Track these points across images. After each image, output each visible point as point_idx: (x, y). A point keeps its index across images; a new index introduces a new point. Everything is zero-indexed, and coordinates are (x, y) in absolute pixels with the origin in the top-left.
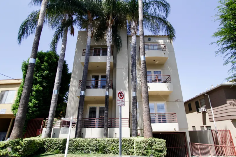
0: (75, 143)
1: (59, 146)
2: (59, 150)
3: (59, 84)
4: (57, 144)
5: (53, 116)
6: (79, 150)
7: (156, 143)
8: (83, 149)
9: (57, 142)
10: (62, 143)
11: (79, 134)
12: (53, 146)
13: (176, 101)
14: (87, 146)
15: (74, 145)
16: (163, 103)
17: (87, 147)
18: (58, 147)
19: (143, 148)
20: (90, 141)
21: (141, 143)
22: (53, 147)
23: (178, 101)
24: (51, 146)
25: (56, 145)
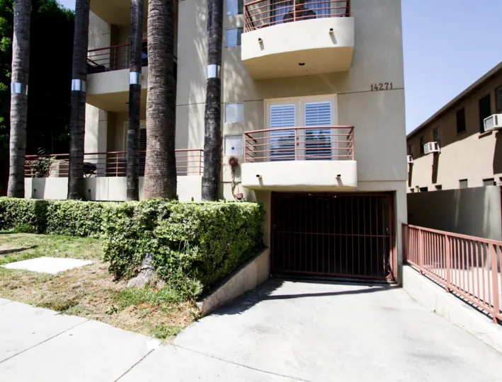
0: (59, 211)
1: (31, 216)
2: (31, 224)
3: (20, 66)
4: (27, 211)
5: (20, 149)
6: (67, 226)
7: (167, 216)
8: (74, 227)
9: (25, 208)
10: (35, 210)
11: (75, 191)
12: (20, 214)
13: (375, 88)
14: (81, 220)
15: (56, 215)
16: (329, 100)
17: (82, 222)
18: (28, 219)
19: (121, 231)
20: (88, 207)
21: (119, 215)
22: (21, 218)
23: (381, 89)
24: (17, 215)
25: (25, 215)
